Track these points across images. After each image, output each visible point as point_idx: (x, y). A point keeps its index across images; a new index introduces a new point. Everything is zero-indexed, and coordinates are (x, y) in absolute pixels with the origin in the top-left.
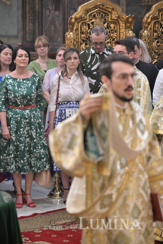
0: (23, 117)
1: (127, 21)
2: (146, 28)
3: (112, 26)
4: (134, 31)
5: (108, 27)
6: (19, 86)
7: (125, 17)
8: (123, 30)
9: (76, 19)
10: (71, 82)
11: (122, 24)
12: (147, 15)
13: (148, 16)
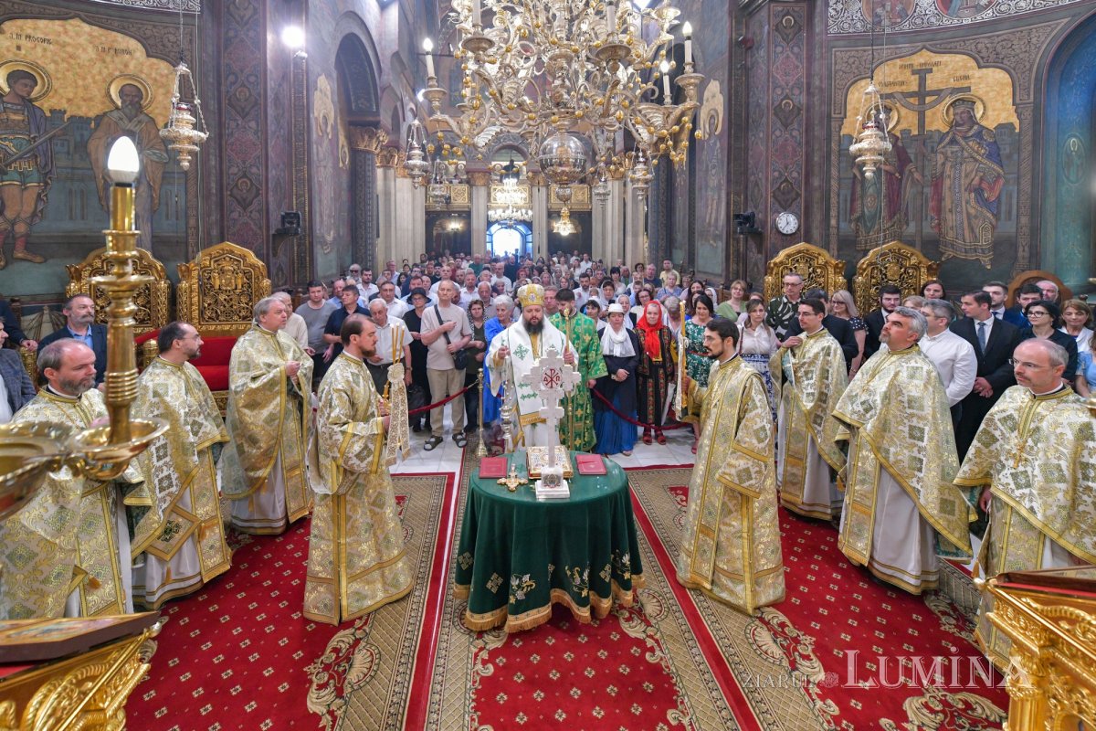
0: (700, 363)
1: (836, 267)
2: (862, 274)
3: (819, 270)
4: (845, 277)
5: (814, 271)
6: (699, 333)
7: (834, 262)
8: (831, 276)
9: (775, 264)
10: (756, 334)
11: (831, 270)
12: (862, 261)
13: (864, 262)
